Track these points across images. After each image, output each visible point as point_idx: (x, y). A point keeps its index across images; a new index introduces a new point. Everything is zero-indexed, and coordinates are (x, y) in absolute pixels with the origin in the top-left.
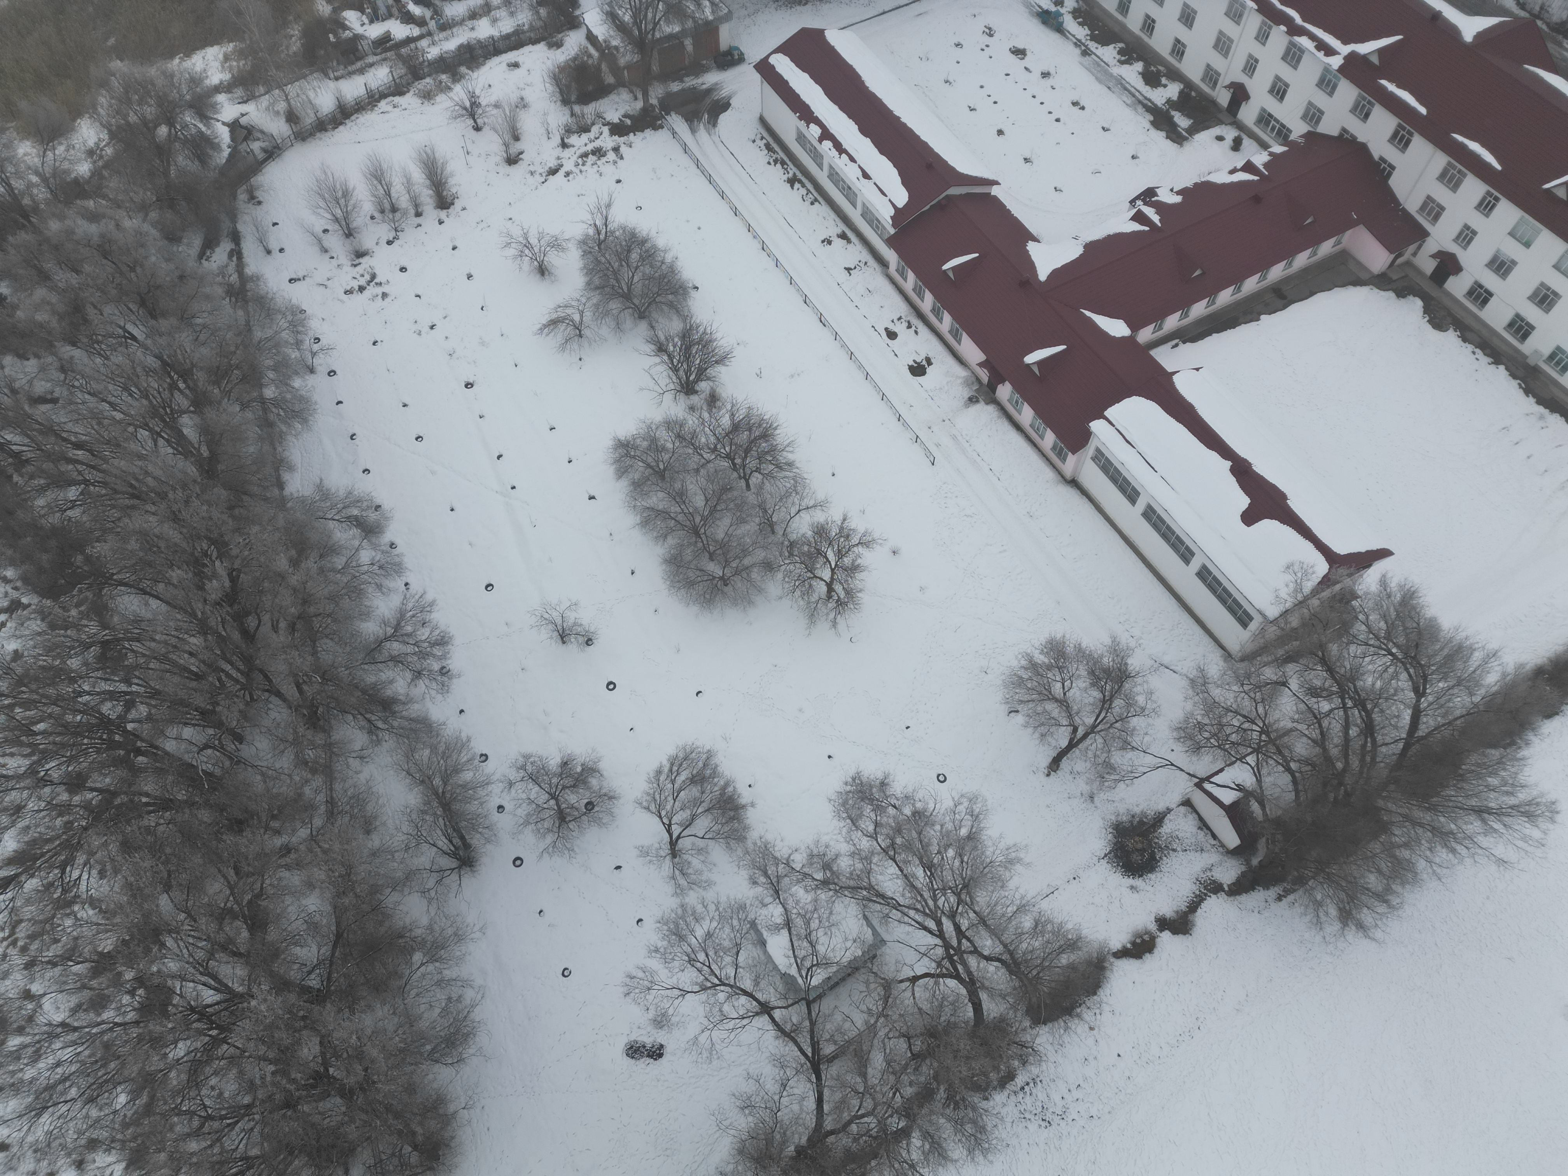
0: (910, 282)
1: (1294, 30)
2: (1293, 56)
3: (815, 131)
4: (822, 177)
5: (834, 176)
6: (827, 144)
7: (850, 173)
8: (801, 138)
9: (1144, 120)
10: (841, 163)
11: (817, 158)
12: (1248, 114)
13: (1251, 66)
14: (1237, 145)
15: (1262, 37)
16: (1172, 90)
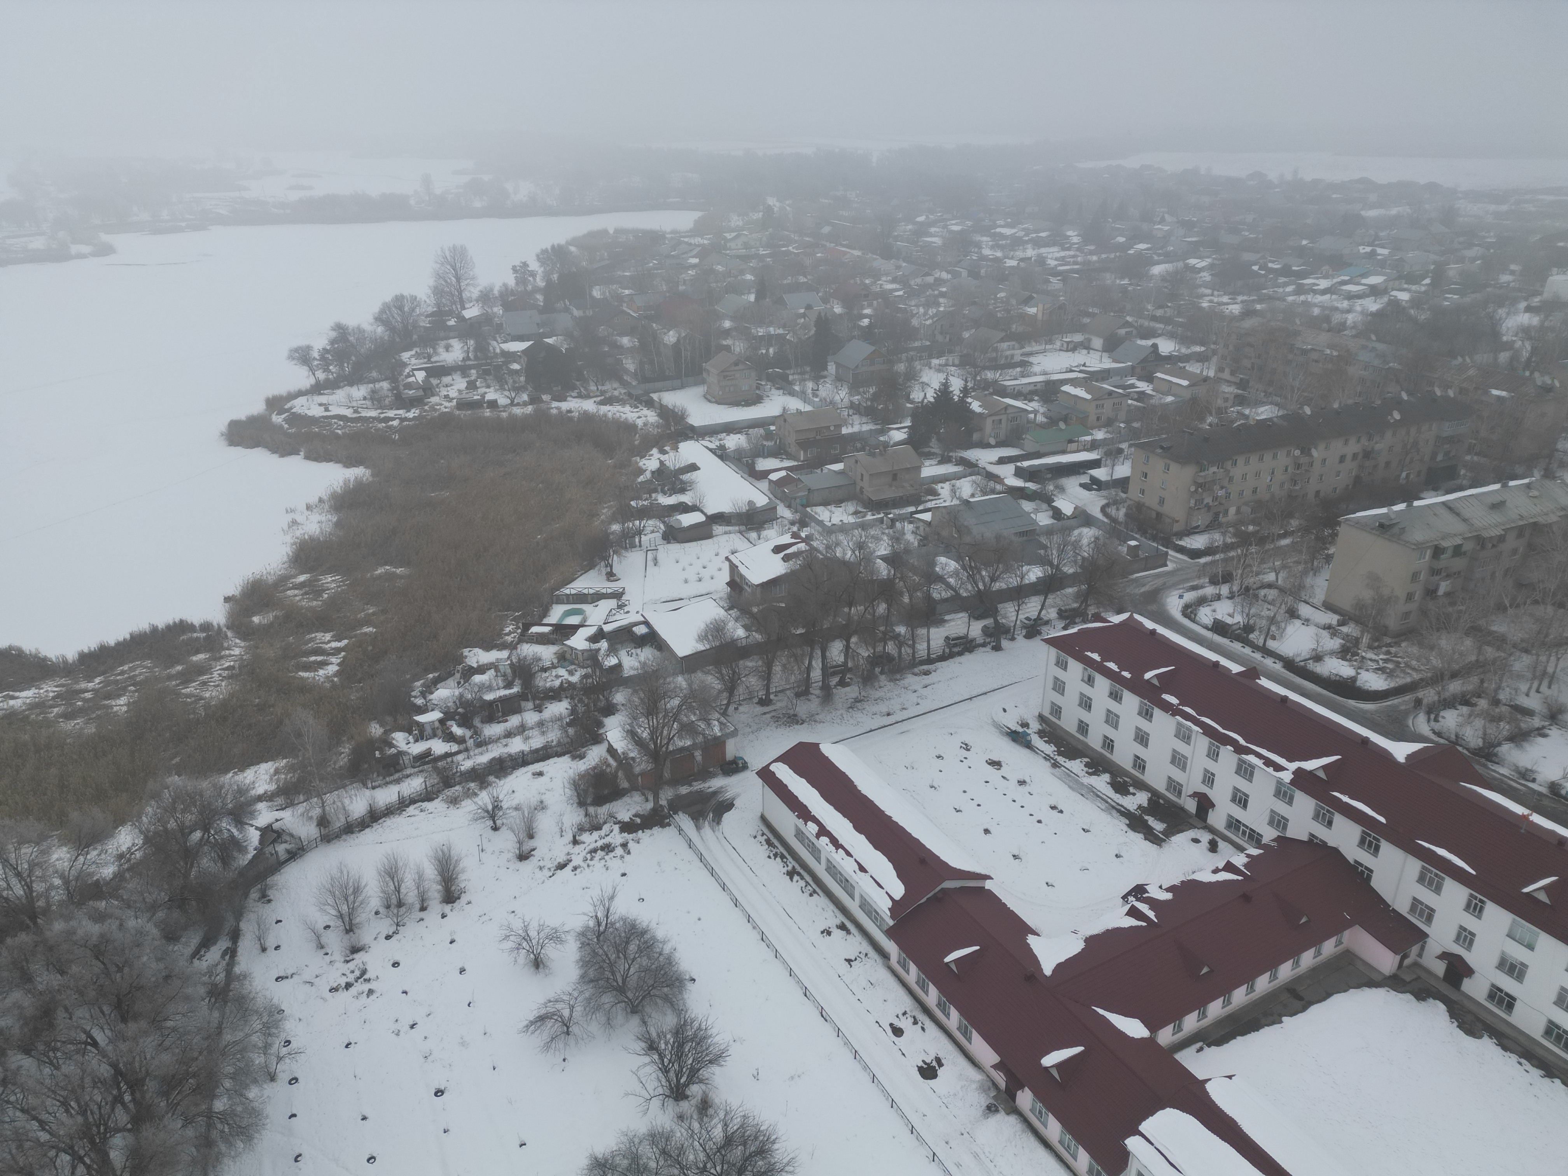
0: (913, 974)
1: (1240, 750)
2: (1245, 771)
3: (812, 828)
4: (820, 870)
5: (831, 869)
6: (824, 840)
7: (847, 866)
8: (800, 835)
9: (1121, 824)
10: (838, 857)
11: (815, 852)
12: (1217, 819)
13: (1209, 778)
14: (1213, 847)
15: (1213, 755)
16: (1141, 798)
